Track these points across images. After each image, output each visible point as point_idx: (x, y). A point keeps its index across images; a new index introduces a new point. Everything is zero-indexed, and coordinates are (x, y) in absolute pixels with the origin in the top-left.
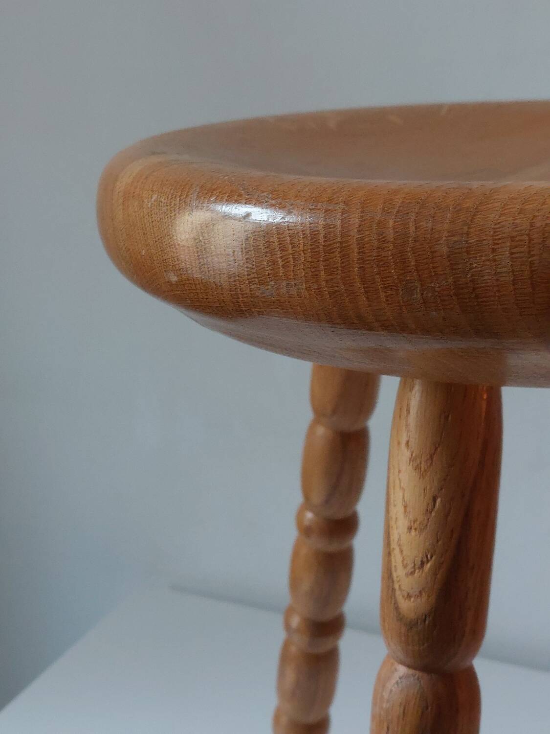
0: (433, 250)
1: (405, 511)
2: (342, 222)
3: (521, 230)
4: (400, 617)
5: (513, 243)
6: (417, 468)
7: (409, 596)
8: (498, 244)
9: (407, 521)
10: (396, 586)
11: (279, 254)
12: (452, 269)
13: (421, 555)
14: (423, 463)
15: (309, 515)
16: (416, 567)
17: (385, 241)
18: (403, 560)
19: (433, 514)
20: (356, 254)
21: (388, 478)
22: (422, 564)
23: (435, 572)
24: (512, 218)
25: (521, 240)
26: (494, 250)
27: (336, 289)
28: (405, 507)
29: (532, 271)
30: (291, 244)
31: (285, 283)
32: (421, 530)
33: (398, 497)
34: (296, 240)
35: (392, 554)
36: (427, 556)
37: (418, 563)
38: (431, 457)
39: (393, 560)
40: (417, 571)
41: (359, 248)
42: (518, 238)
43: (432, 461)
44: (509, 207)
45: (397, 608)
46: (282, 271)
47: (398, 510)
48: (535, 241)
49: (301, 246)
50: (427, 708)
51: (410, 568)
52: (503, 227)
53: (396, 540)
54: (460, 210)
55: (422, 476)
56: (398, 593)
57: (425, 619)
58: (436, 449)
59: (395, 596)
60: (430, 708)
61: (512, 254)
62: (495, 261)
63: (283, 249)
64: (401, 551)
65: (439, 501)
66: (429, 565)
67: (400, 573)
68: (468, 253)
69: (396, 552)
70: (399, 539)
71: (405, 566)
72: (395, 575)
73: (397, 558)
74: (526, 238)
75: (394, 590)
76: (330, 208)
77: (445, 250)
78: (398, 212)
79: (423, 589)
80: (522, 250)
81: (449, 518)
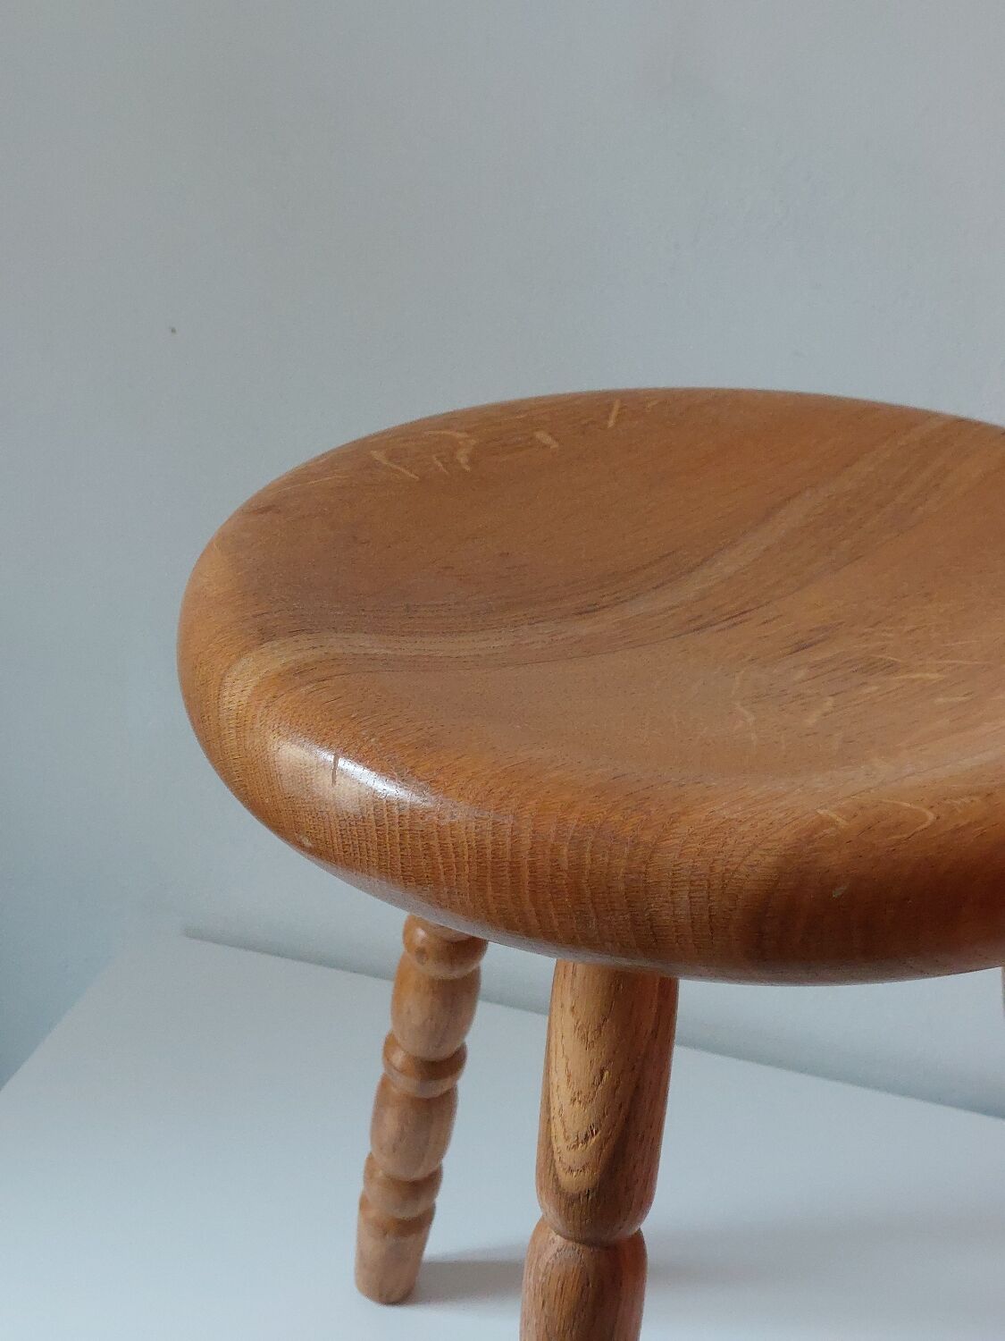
0: (609, 885)
1: (569, 1081)
2: (512, 839)
3: (701, 875)
4: (559, 1189)
5: (692, 888)
6: (584, 1038)
7: (570, 1170)
8: (677, 887)
9: (570, 1093)
10: (557, 1157)
11: (440, 860)
12: (629, 906)
13: (585, 1129)
14: (590, 1033)
15: (421, 933)
16: (580, 1141)
17: (559, 868)
18: (565, 1131)
19: (600, 1087)
20: (527, 878)
21: (549, 1041)
22: (586, 1138)
23: (600, 1147)
24: (691, 861)
25: (700, 886)
26: (672, 893)
27: (504, 906)
28: (569, 1076)
29: (710, 916)
30: (455, 853)
31: (446, 889)
32: (585, 1104)
33: (559, 1064)
34: (459, 850)
35: (552, 1121)
36: (592, 1131)
37: (582, 1137)
38: (600, 1027)
39: (553, 1130)
40: (581, 1144)
41: (531, 872)
42: (697, 883)
43: (600, 1032)
44: (689, 845)
45: (557, 1180)
46: (443, 878)
47: (559, 1077)
48: (715, 887)
49: (466, 857)
50: (588, 1284)
51: (573, 1140)
52: (682, 869)
53: (557, 1109)
54: (638, 844)
55: (590, 1045)
56: (558, 1165)
57: (588, 1194)
58: (605, 1020)
59: (554, 1166)
60: (591, 1285)
61: (690, 898)
62: (673, 903)
63: (445, 855)
64: (563, 1122)
65: (606, 1073)
66: (594, 1140)
67: (560, 1144)
68: (646, 892)
69: (557, 1122)
70: (561, 1109)
71: (567, 1139)
72: (555, 1146)
73: (557, 1128)
74: (705, 883)
75: (553, 1161)
76: (498, 820)
77: (622, 887)
78: (573, 838)
79: (587, 1164)
80: (701, 894)
81: (618, 1092)
